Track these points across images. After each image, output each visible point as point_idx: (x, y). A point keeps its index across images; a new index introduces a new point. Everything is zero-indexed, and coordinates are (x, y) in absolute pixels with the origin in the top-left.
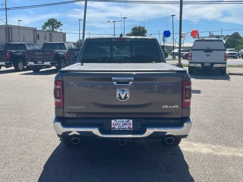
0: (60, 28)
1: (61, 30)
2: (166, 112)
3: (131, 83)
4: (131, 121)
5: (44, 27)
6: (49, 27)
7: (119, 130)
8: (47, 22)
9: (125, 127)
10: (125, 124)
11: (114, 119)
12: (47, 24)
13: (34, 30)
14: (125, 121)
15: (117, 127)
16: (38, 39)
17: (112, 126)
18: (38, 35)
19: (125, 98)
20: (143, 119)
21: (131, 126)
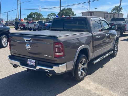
0: (121, 11)
1: (122, 12)
2: (49, 59)
3: (31, 41)
4: (35, 61)
5: (112, 11)
6: (115, 11)
7: (30, 65)
8: (114, 8)
9: (32, 63)
10: (32, 62)
11: (29, 59)
12: (114, 9)
13: (105, 13)
14: (33, 60)
15: (29, 63)
16: (107, 17)
17: (28, 62)
18: (107, 15)
19: (29, 48)
20: (40, 61)
21: (35, 64)
